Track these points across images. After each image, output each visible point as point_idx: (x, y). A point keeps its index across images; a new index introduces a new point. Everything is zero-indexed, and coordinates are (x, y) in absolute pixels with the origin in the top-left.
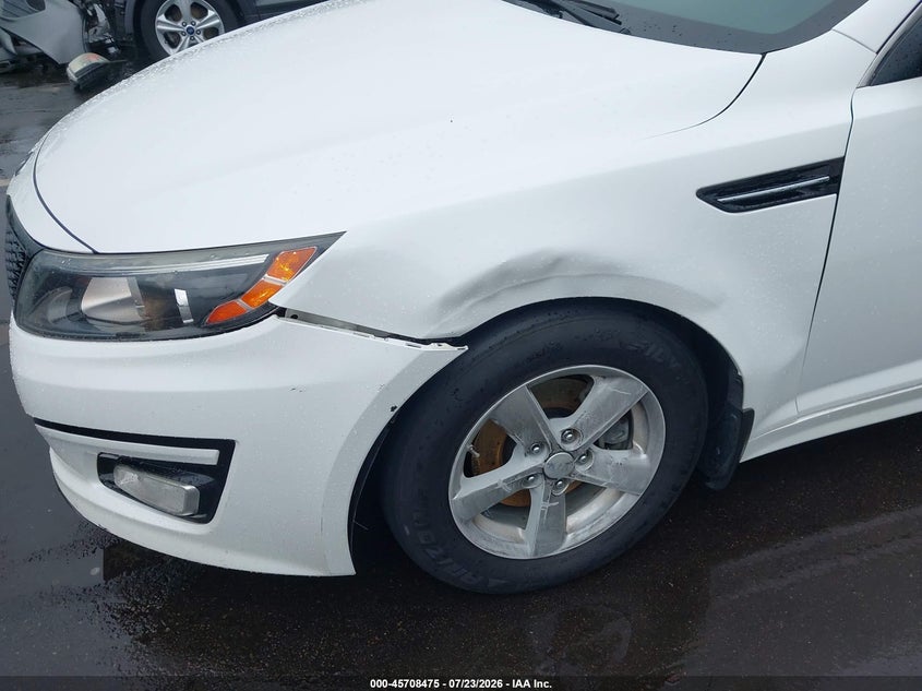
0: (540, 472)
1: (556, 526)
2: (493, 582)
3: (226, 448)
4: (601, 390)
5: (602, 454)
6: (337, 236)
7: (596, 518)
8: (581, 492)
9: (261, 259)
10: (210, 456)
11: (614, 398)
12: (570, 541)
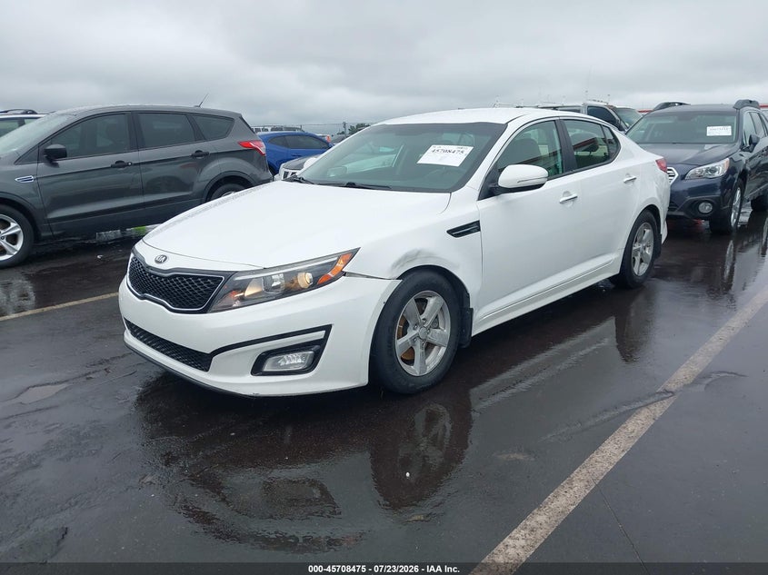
0: (417, 336)
1: (423, 362)
2: (411, 385)
3: (328, 328)
4: (431, 301)
5: (433, 330)
6: (358, 249)
7: (435, 359)
8: (429, 346)
9: (336, 259)
10: (321, 334)
11: (435, 303)
12: (429, 369)
